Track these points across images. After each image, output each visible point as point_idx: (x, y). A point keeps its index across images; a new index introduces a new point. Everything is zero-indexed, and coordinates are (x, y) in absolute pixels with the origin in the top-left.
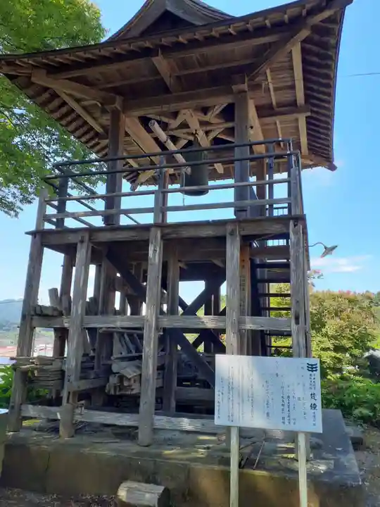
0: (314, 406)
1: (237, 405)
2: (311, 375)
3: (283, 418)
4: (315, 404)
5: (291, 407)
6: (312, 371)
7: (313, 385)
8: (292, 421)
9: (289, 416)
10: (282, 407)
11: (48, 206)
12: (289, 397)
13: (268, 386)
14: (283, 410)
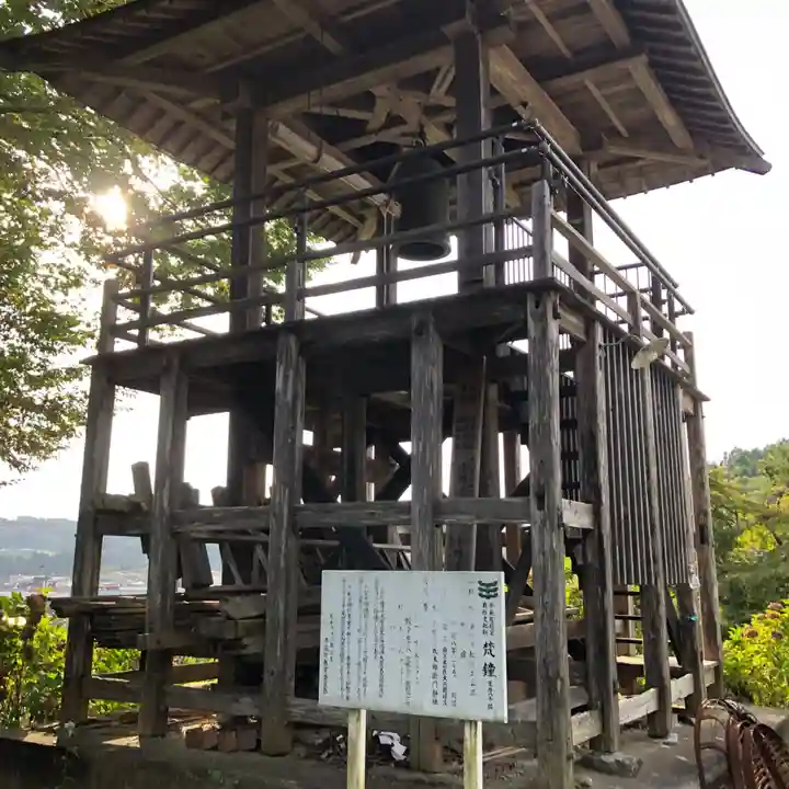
0: (489, 669)
1: (356, 667)
2: (485, 605)
3: (435, 693)
4: (491, 665)
5: (449, 670)
6: (488, 597)
7: (488, 626)
8: (450, 699)
9: (445, 690)
10: (434, 671)
11: (120, 307)
12: (445, 650)
13: (409, 629)
14: (434, 676)
